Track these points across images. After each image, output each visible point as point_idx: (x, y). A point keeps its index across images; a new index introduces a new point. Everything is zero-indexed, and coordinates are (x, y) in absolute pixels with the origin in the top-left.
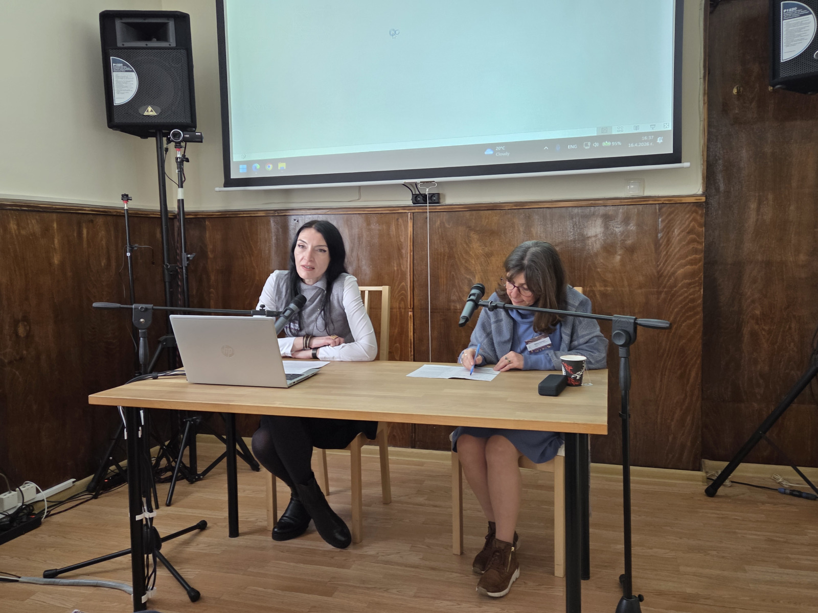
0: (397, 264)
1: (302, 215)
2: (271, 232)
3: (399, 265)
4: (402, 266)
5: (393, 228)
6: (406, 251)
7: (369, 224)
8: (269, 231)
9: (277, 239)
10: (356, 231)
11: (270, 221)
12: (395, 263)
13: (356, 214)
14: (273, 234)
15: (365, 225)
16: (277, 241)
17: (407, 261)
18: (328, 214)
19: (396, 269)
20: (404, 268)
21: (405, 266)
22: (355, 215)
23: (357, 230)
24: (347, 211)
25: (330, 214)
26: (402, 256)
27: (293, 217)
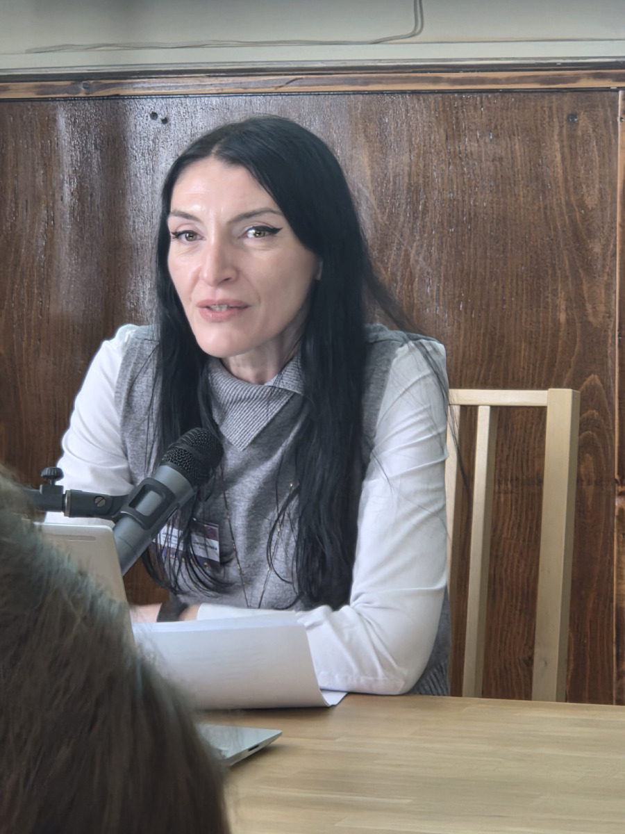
0: (568, 299)
1: (186, 96)
2: (59, 163)
3: (577, 302)
4: (589, 306)
5: (555, 152)
6: (605, 247)
7: (455, 133)
8: (49, 160)
9: (81, 194)
10: (401, 161)
11: (55, 121)
12: (562, 294)
13: (403, 92)
14: (67, 170)
15: (438, 136)
16: (81, 199)
17: (609, 286)
18: (290, 94)
19: (562, 317)
20: (595, 313)
21: (602, 308)
22: (400, 98)
23: (405, 158)
24: (366, 83)
25: (298, 93)
26: (589, 269)
27: (149, 106)
